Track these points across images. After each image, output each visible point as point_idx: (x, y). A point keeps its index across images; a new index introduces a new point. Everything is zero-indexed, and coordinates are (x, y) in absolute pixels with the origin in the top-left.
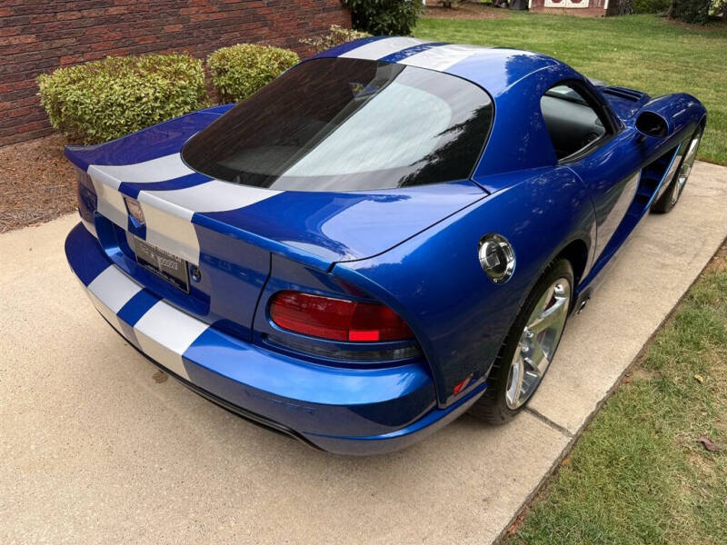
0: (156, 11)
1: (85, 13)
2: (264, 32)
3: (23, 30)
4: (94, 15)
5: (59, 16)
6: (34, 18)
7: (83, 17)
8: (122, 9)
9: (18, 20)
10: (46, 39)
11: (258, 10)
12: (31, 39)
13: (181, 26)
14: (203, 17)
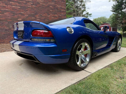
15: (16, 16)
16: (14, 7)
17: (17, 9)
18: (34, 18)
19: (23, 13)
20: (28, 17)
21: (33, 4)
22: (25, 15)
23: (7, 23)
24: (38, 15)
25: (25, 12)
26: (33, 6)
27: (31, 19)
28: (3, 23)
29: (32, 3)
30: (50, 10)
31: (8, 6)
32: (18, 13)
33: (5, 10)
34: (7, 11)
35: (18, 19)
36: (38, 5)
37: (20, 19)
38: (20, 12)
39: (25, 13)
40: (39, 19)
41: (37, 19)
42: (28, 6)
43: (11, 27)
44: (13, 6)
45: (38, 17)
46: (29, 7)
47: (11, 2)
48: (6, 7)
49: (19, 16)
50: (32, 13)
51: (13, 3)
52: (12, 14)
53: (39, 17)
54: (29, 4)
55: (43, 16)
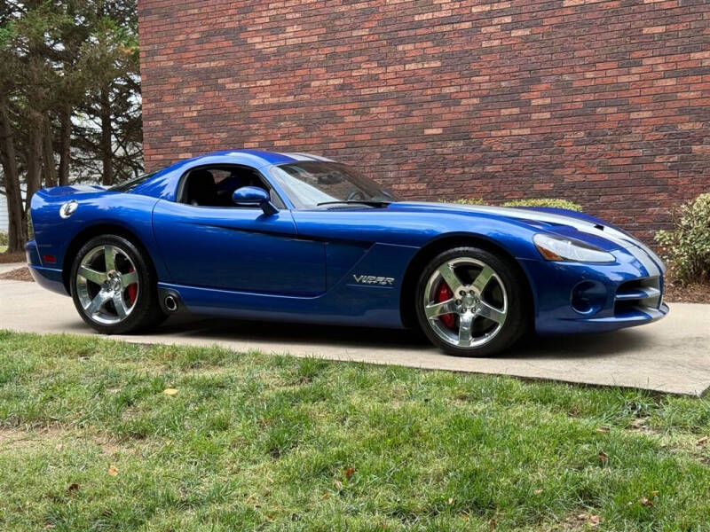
0: (529, 170)
1: (467, 170)
2: (661, 198)
3: (420, 180)
4: (473, 171)
5: (448, 171)
6: (429, 172)
7: (464, 173)
8: (498, 168)
9: (418, 173)
10: (433, 188)
11: (657, 173)
12: (423, 186)
13: (552, 185)
14: (578, 178)
15: (417, 116)
16: (412, 66)
17: (427, 78)
18: (516, 111)
19: (453, 90)
20: (478, 109)
21: (516, 25)
22: (464, 102)
23: (378, 155)
24: (543, 87)
25: (462, 81)
26: (515, 33)
27: (493, 120)
28: (362, 159)
29: (508, 20)
30: (645, 31)
31: (390, 69)
32: (429, 98)
33: (375, 91)
34: (384, 97)
35: (428, 132)
36: (546, 22)
37: (434, 131)
38: (437, 91)
39: (465, 88)
40: (548, 115)
41: (534, 116)
42: (485, 44)
43: (391, 175)
44: (407, 67)
45: (540, 102)
46: (490, 51)
47: (400, 48)
48: (381, 77)
49: (434, 111)
50: (503, 84)
51: (410, 47)
52: (402, 107)
53: (548, 101)
54: (491, 29)
55: (576, 84)
